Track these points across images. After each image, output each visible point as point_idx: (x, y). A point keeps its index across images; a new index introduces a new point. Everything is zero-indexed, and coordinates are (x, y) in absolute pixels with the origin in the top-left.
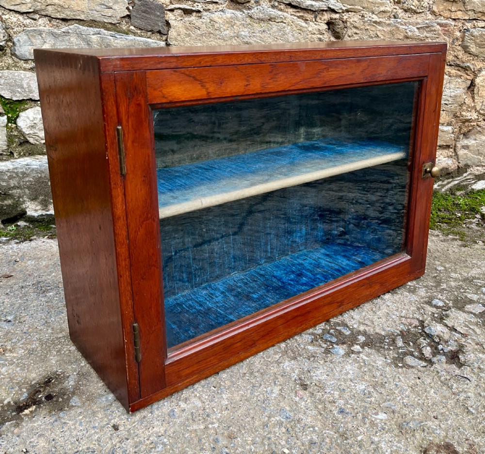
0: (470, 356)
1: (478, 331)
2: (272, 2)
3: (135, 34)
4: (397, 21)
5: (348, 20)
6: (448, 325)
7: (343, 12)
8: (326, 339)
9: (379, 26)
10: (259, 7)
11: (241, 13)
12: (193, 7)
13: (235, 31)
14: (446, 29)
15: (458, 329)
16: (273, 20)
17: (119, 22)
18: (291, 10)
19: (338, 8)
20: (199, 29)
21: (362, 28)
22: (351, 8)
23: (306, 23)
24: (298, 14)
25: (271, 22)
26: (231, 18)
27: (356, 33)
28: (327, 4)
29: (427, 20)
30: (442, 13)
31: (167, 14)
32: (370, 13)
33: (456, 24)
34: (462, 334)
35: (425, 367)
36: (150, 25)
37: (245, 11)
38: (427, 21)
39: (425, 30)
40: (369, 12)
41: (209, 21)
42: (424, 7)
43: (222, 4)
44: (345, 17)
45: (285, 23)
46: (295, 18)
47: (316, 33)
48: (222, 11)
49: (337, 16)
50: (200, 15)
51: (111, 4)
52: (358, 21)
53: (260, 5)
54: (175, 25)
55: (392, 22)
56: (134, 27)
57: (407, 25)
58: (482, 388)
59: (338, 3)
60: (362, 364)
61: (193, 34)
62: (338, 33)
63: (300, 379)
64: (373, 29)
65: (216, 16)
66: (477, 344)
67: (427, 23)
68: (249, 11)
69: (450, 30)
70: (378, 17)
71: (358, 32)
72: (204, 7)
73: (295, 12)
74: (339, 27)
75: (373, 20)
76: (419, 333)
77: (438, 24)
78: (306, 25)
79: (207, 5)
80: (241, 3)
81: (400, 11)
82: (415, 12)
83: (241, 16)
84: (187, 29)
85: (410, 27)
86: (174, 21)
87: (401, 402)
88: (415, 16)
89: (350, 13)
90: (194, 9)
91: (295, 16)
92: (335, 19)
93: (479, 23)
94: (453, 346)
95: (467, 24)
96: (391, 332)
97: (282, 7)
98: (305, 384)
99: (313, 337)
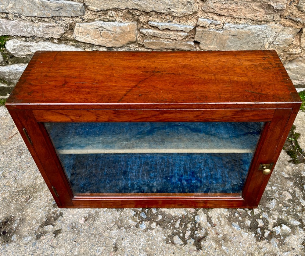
0: (206, 244)
1: (223, 223)
6: (209, 216)
8: (141, 216)
15: (213, 220)
34: (213, 224)
35: (181, 245)
60: (150, 238)
63: (116, 243)
76: (191, 218)
96: (178, 214)
98: (117, 247)
99: (135, 213)
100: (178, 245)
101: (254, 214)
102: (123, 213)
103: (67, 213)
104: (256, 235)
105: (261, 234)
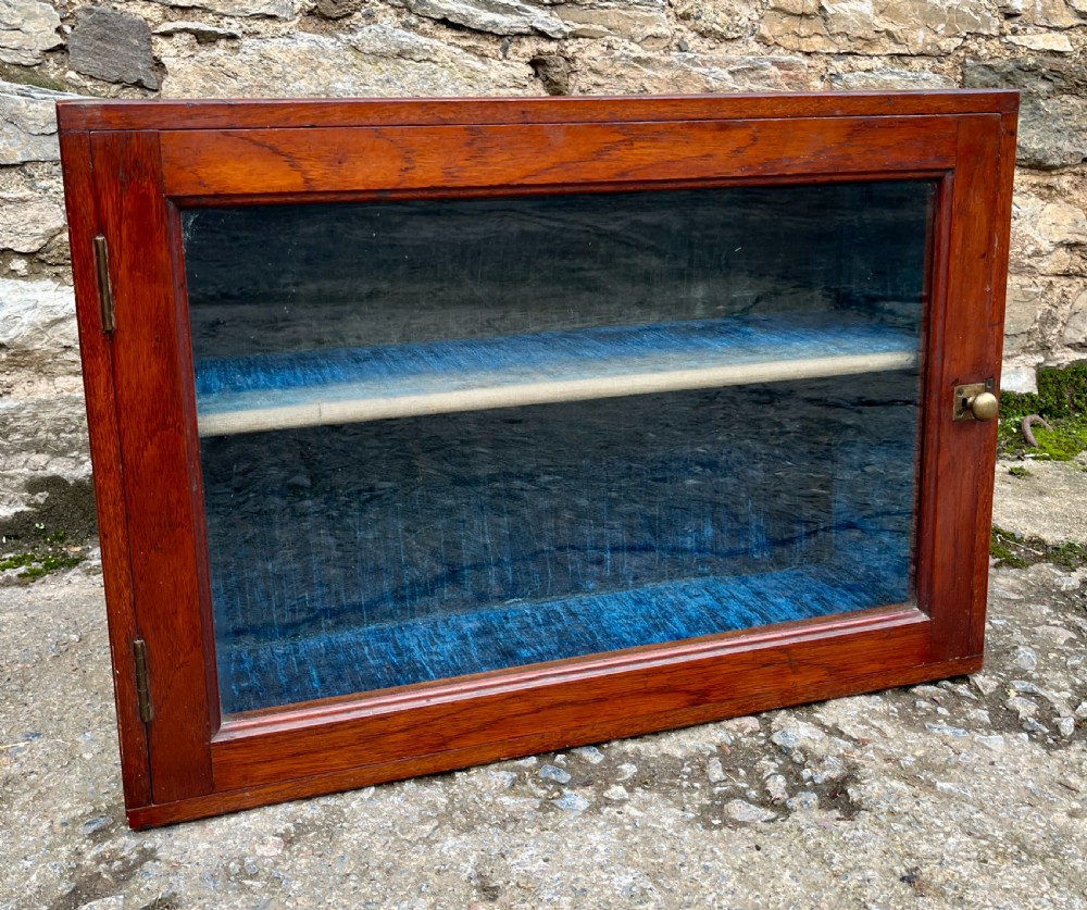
0: (869, 789)
1: (890, 731)
2: (404, 16)
3: (79, 89)
4: (685, 56)
5: (577, 55)
6: (826, 724)
7: (566, 39)
8: (547, 778)
9: (646, 67)
10: (373, 27)
11: (334, 40)
12: (218, 26)
13: (322, 82)
14: (791, 73)
15: (847, 730)
16: (408, 56)
17: (39, 61)
18: (448, 34)
19: (553, 29)
20: (235, 76)
21: (609, 71)
22: (582, 29)
23: (485, 63)
24: (465, 43)
25: (402, 61)
26: (311, 51)
27: (597, 85)
28: (526, 19)
29: (748, 54)
30: (780, 40)
31: (157, 43)
32: (626, 40)
33: (813, 63)
34: (855, 740)
35: (773, 821)
36: (116, 69)
37: (341, 35)
38: (751, 58)
39: (748, 77)
40: (622, 38)
41: (257, 58)
42: (742, 28)
43: (286, 20)
44: (570, 50)
45: (435, 62)
46: (459, 51)
47: (508, 84)
48: (288, 35)
49: (553, 47)
50: (235, 45)
51: (17, 21)
52: (601, 58)
53: (375, 22)
54: (176, 67)
55: (674, 59)
56: (78, 73)
57: (708, 65)
58: (897, 856)
59: (553, 19)
60: (628, 828)
61: (221, 87)
62: (557, 84)
63: (480, 876)
64: (634, 73)
65: (273, 47)
66: (887, 760)
67: (749, 62)
68: (350, 37)
69: (800, 76)
70: (643, 48)
71: (601, 81)
72: (245, 27)
73: (457, 38)
74: (559, 70)
75: (634, 55)
76: (759, 746)
77: (775, 63)
78: (485, 68)
79: (251, 22)
80: (330, 18)
81: (691, 35)
82: (723, 38)
83: (331, 47)
84: (206, 77)
85: (714, 69)
86: (174, 60)
87: (716, 905)
88: (723, 45)
89: (581, 40)
90: (220, 31)
91: (458, 46)
92: (549, 53)
93: (859, 62)
94: (833, 769)
95: (834, 63)
96: (697, 749)
97: (428, 26)
98: (494, 885)
99: (515, 775)
100: (759, 822)
101: (984, 691)
102: (455, 787)
103: (176, 843)
104: (1034, 736)
105: (1047, 731)
